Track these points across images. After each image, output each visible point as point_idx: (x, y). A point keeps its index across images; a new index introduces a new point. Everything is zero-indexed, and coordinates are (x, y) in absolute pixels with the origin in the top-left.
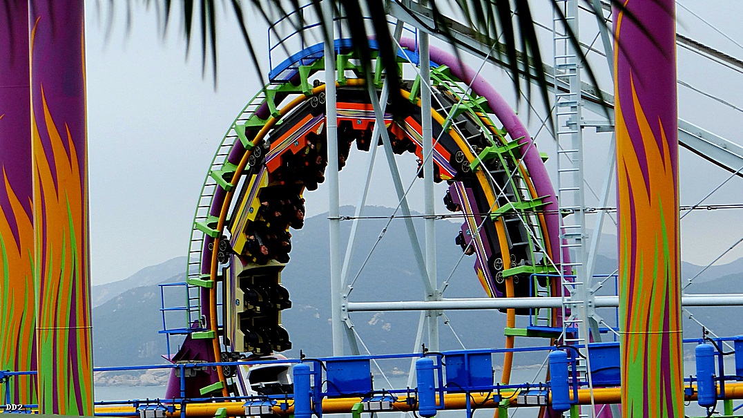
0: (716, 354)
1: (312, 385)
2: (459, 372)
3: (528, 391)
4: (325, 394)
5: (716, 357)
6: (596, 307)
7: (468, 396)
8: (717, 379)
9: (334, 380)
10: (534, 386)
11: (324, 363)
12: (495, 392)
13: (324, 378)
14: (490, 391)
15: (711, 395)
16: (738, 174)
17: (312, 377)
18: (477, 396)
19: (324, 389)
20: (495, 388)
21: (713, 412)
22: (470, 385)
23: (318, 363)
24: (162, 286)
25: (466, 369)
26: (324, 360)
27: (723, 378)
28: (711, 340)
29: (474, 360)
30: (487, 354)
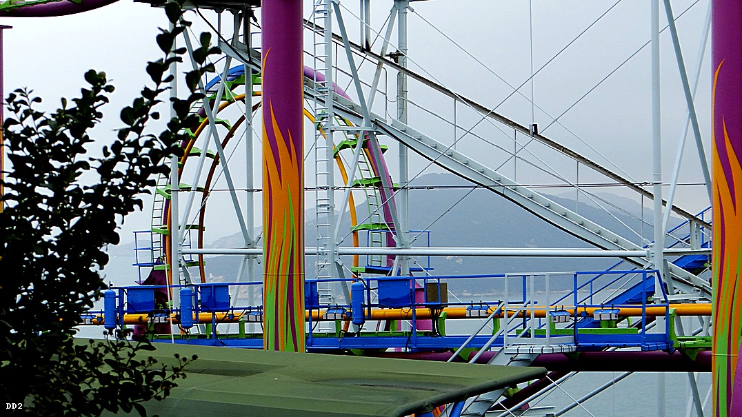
0: (365, 289)
1: (117, 305)
2: (209, 297)
3: (250, 312)
4: (126, 311)
5: (366, 291)
6: (340, 254)
7: (214, 315)
8: (365, 306)
9: (132, 302)
10: (254, 308)
11: (126, 290)
12: (230, 312)
13: (125, 301)
14: (228, 311)
15: (360, 317)
16: (435, 162)
17: (117, 299)
18: (219, 315)
19: (125, 308)
20: (230, 309)
21: (361, 329)
22: (215, 307)
23: (121, 290)
24: (135, 232)
25: (213, 296)
26: (126, 288)
27: (370, 306)
28: (361, 279)
29: (218, 290)
30: (225, 286)
